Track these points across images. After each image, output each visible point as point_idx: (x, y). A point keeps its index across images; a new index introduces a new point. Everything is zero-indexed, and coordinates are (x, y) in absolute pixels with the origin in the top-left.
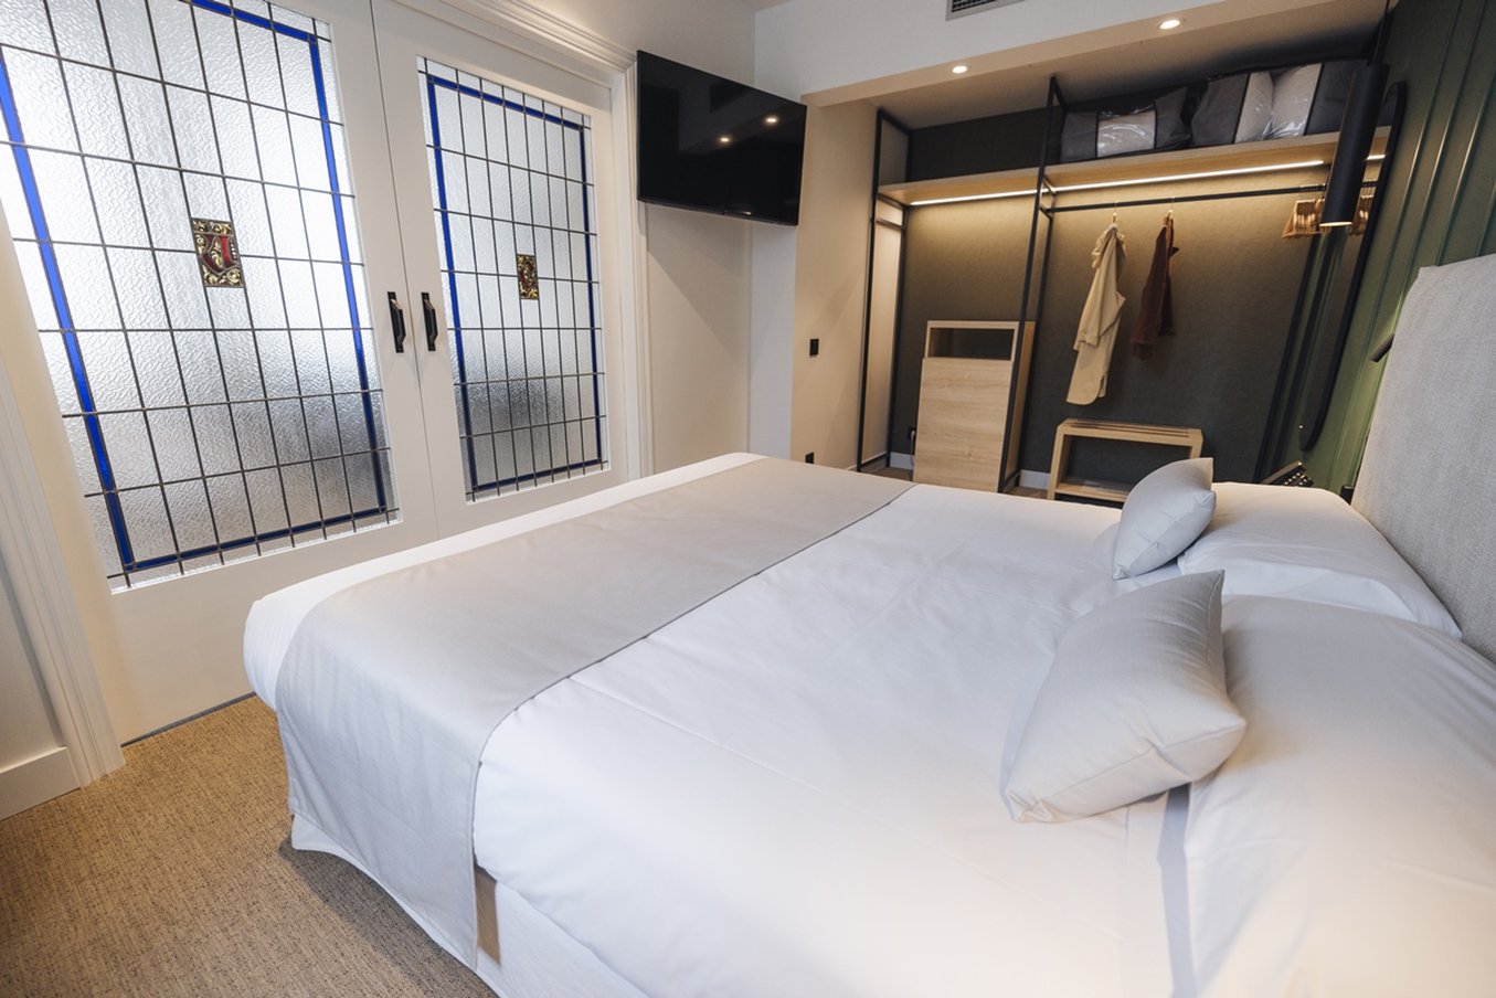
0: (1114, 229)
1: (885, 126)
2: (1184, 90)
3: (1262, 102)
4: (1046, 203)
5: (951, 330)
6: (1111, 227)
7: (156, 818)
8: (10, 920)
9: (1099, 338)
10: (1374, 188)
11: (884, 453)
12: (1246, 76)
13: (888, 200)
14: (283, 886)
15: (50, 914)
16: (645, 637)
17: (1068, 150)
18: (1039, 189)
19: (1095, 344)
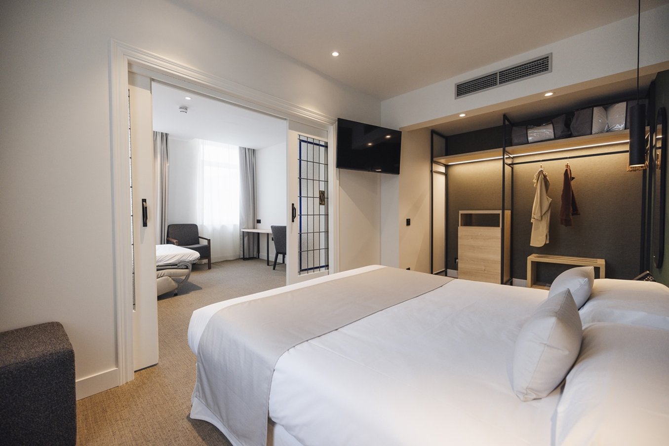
0: (542, 170)
1: (435, 136)
2: (564, 115)
3: (602, 118)
4: (509, 161)
5: (471, 215)
6: (540, 170)
7: (144, 401)
8: (93, 432)
9: (542, 217)
10: (661, 150)
11: (444, 269)
12: (591, 109)
13: (438, 163)
14: (188, 432)
15: (106, 432)
16: (336, 330)
17: (515, 141)
18: (504, 156)
19: (540, 219)
